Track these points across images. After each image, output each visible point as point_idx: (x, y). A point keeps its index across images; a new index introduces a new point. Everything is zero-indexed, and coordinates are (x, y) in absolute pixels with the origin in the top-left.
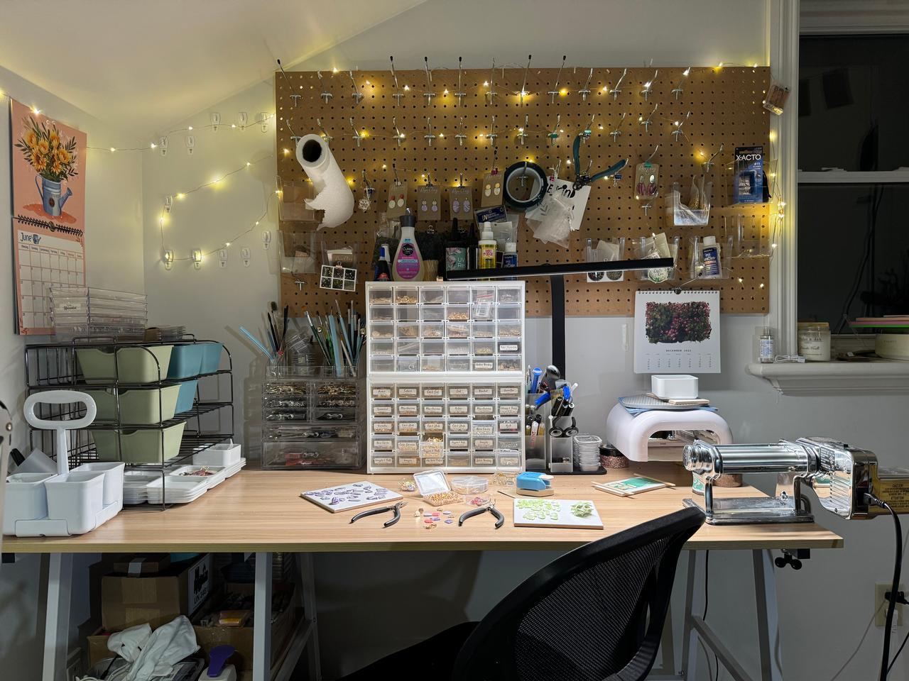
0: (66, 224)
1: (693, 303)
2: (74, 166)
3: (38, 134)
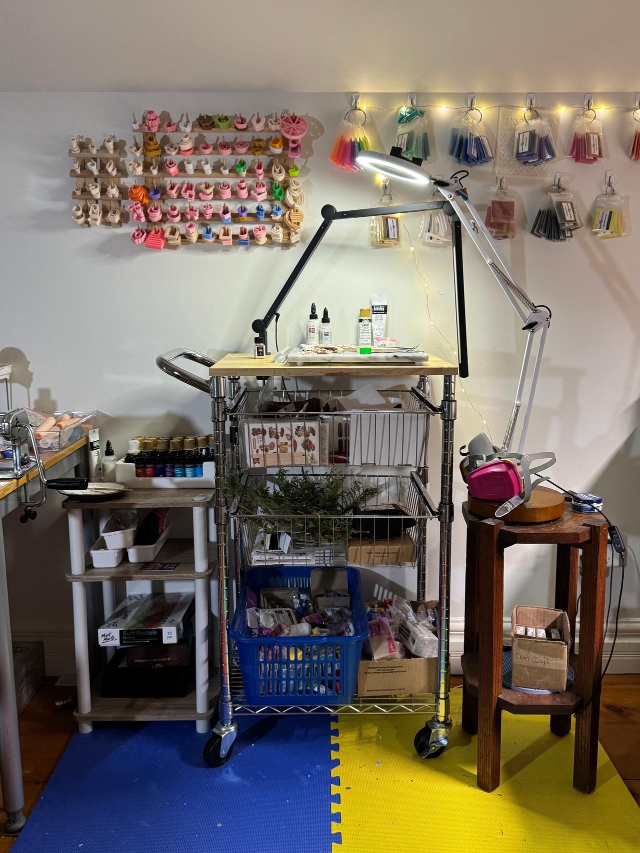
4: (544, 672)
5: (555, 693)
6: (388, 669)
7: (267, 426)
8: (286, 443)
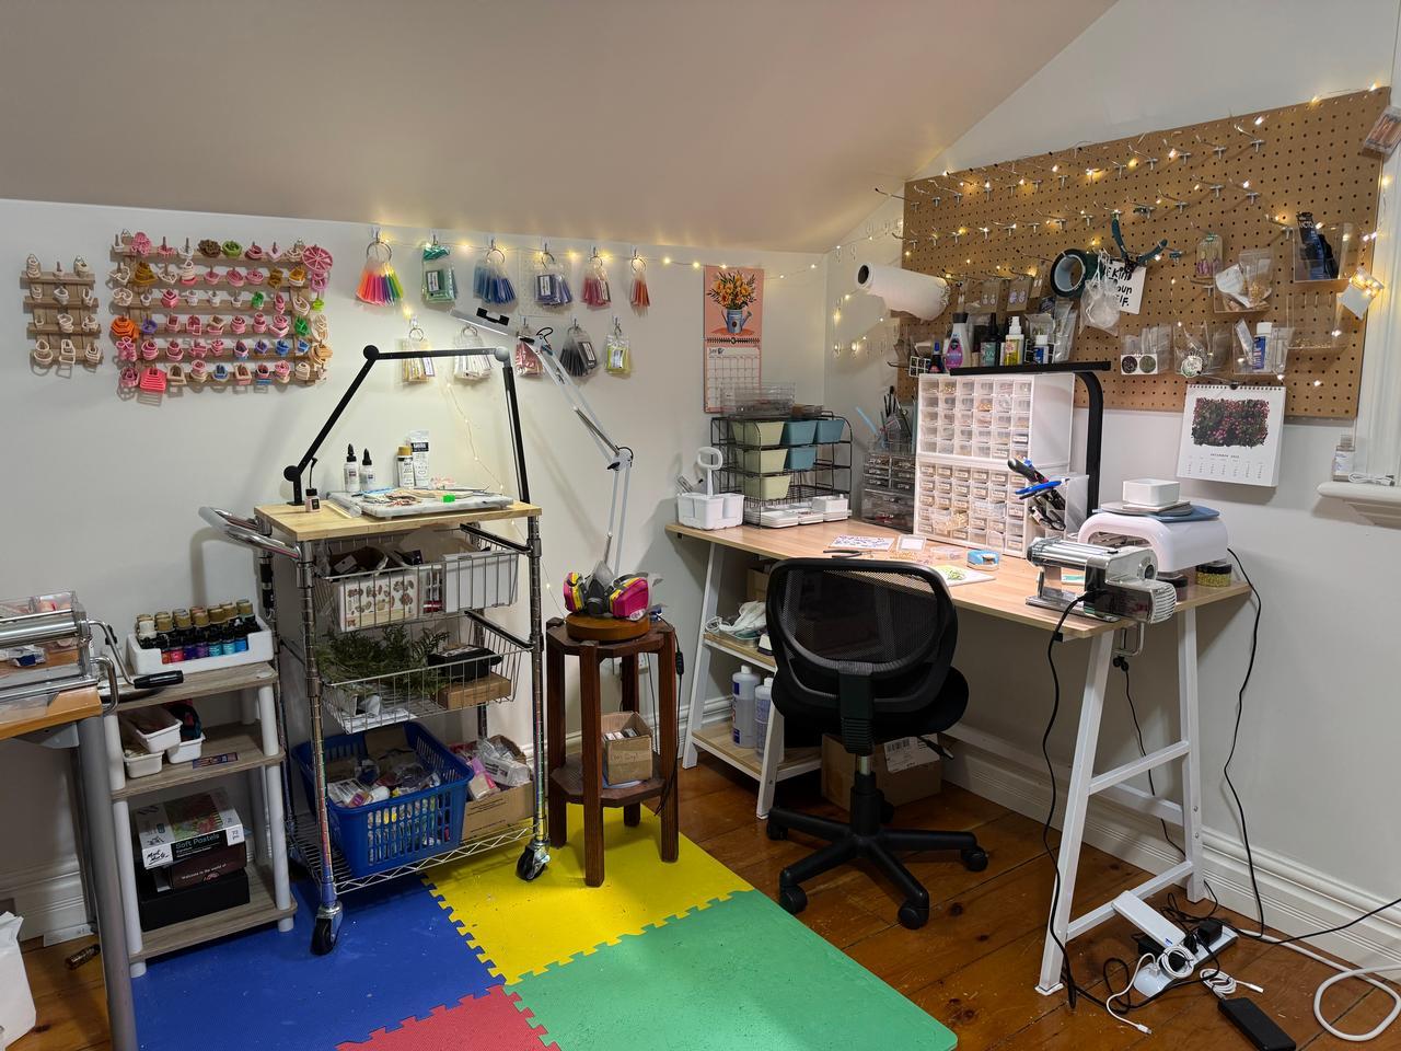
0: (746, 337)
1: (1250, 401)
2: (753, 295)
3: (725, 281)
4: (634, 765)
5: (645, 781)
6: (488, 804)
7: (364, 585)
8: (384, 600)
